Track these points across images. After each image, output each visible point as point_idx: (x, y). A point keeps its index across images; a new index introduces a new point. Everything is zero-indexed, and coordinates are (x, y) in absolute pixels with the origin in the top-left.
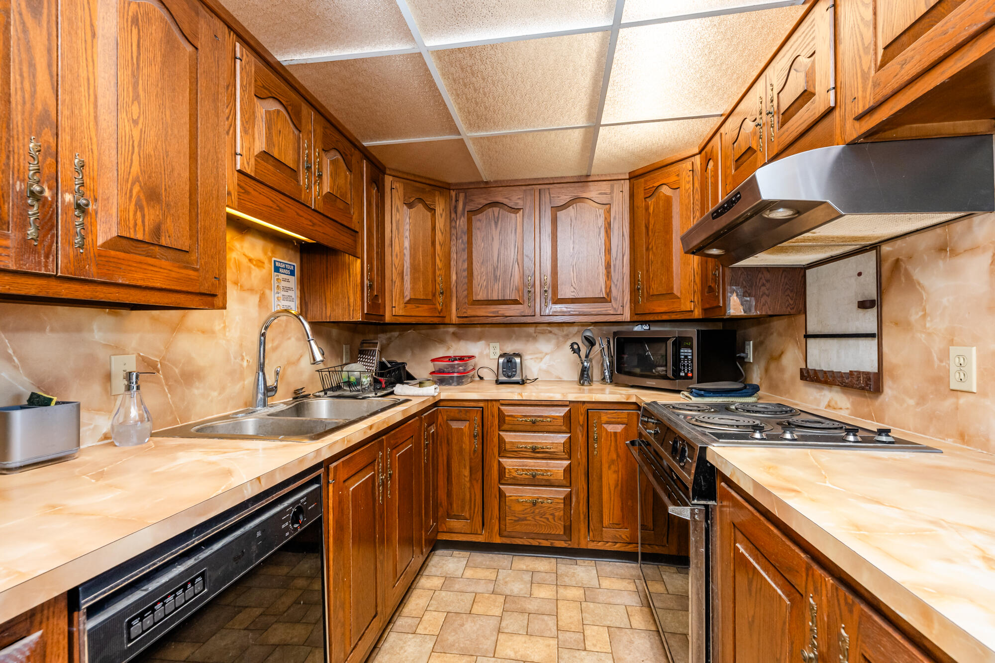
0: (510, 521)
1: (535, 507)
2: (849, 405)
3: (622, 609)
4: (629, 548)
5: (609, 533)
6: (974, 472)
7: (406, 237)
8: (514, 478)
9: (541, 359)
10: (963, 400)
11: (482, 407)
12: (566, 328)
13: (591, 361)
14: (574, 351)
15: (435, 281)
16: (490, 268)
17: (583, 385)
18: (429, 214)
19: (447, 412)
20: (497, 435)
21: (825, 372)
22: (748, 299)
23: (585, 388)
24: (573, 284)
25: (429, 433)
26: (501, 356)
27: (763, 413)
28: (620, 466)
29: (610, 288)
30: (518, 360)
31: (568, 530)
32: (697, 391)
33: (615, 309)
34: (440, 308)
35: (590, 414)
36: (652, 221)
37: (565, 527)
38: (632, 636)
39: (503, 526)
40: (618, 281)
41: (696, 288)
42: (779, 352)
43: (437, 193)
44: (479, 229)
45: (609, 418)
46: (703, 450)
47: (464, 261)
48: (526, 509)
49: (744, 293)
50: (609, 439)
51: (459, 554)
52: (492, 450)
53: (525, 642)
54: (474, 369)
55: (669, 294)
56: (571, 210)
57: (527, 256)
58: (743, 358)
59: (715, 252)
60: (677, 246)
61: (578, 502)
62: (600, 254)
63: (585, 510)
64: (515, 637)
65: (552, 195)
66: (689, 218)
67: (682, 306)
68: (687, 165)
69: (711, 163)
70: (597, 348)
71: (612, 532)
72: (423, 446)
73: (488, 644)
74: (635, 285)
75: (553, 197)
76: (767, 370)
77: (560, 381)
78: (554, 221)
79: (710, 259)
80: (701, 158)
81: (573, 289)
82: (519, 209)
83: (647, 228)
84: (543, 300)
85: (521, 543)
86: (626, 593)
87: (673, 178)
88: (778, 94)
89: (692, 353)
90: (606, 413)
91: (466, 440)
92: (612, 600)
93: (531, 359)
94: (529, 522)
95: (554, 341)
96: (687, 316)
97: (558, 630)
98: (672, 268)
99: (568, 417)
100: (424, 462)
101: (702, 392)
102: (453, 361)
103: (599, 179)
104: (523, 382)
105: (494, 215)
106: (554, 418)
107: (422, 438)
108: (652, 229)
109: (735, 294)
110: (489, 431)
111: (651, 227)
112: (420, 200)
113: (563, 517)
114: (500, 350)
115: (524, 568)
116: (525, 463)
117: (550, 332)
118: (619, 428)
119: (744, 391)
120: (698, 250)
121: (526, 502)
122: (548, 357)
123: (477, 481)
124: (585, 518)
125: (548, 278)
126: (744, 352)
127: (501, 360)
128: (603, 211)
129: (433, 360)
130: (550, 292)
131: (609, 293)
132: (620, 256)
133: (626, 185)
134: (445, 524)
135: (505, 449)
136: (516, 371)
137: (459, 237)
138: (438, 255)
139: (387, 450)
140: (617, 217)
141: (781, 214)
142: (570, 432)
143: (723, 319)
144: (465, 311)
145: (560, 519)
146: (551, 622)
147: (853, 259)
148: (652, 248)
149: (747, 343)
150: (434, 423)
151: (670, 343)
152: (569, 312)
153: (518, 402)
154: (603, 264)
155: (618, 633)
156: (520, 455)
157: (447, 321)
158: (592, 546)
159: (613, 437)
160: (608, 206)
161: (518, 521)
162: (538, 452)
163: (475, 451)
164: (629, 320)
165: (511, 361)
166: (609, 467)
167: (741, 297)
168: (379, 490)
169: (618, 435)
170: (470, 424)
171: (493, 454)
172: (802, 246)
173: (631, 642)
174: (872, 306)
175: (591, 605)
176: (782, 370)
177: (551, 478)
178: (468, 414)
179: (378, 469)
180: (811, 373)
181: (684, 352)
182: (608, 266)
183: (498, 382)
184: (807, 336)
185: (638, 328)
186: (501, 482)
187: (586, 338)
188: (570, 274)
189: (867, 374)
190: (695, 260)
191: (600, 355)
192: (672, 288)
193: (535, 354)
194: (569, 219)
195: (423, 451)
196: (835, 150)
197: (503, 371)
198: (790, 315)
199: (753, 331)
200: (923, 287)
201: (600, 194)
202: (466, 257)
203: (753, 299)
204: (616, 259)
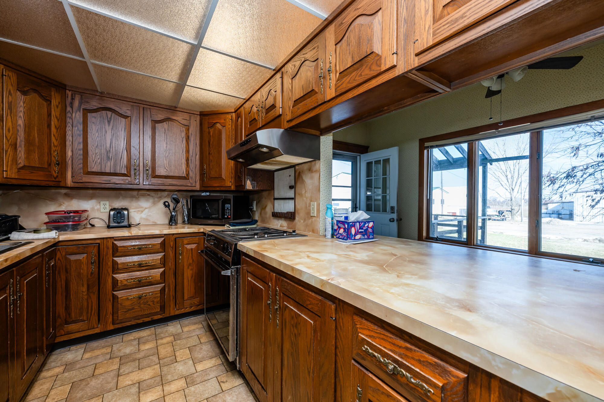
0: (121, 313)
1: (141, 300)
2: (286, 225)
3: (196, 337)
4: (199, 307)
5: (187, 303)
6: (313, 240)
7: (20, 117)
8: (125, 285)
9: (142, 212)
10: (314, 219)
11: (99, 244)
12: (159, 193)
13: (176, 212)
14: (166, 206)
15: (51, 154)
16: (103, 151)
17: (171, 225)
18: (45, 103)
19: (65, 249)
20: (111, 260)
21: (280, 213)
22: (254, 182)
23: (173, 227)
24: (166, 168)
25: (50, 266)
26: (112, 210)
27: (259, 230)
28: (194, 266)
29: (189, 172)
30: (126, 212)
31: (163, 308)
32: (233, 224)
33: (191, 183)
34: (55, 175)
35: (177, 241)
36: (212, 139)
37: (161, 306)
38: (201, 347)
39: (115, 318)
40: (193, 168)
41: (232, 175)
42: (265, 206)
43: (53, 89)
44: (94, 123)
45: (188, 241)
46: (236, 245)
47: (79, 143)
48: (134, 302)
49: (252, 180)
50: (188, 252)
51: (77, 347)
52: (107, 270)
53: (138, 374)
54: (87, 219)
55: (220, 178)
56: (165, 125)
57: (134, 147)
58: (252, 209)
59: (241, 160)
60: (224, 155)
61: (169, 290)
62: (183, 152)
63: (174, 294)
64: (131, 374)
65: (152, 113)
66: (230, 142)
67: (226, 184)
68: (229, 116)
69: (240, 119)
70: (180, 205)
71: (189, 302)
72: (44, 275)
73: (112, 384)
74: (202, 171)
75: (153, 114)
76: (261, 214)
77: (155, 224)
78: (154, 129)
79: (238, 163)
80: (235, 114)
81: (166, 171)
82: (128, 117)
83: (209, 143)
84: (145, 176)
85: (129, 325)
86: (197, 330)
87: (222, 121)
88: (265, 100)
89: (230, 206)
90: (187, 239)
91: (85, 267)
92: (190, 335)
93: (134, 212)
94: (136, 310)
95: (151, 200)
96: (228, 189)
97: (159, 360)
98: (221, 165)
99: (163, 244)
100: (46, 286)
101: (235, 224)
102: (70, 213)
103: (183, 111)
104: (129, 226)
105: (107, 116)
106: (153, 245)
107: (44, 269)
108: (212, 144)
109: (249, 180)
110: (105, 258)
111: (211, 143)
112: (35, 91)
113: (159, 301)
114: (109, 206)
115: (133, 338)
116: (133, 275)
117: (149, 195)
118: (193, 246)
119: (252, 222)
120: (234, 159)
121: (134, 298)
122: (147, 210)
123: (94, 293)
124: (173, 298)
125: (149, 162)
126: (252, 206)
127: (112, 213)
128: (185, 130)
129: (47, 214)
130: (150, 170)
131: (188, 174)
132: (194, 155)
133: (198, 118)
134: (63, 329)
135: (118, 268)
136: (124, 219)
137: (74, 125)
138: (54, 135)
139: (17, 278)
140: (193, 133)
141: (265, 150)
142: (165, 252)
143: (244, 191)
144: (80, 178)
145: (158, 303)
146: (155, 358)
147: (288, 170)
148: (212, 153)
149: (253, 202)
150: (53, 258)
151: (220, 202)
152: (163, 183)
153: (128, 238)
154: (185, 158)
155: (194, 348)
156: (130, 270)
157: (62, 184)
158: (177, 312)
159: (190, 252)
160: (188, 127)
161: (128, 311)
162: (143, 267)
163: (92, 273)
164: (199, 190)
165: (120, 213)
166: (188, 268)
167: (251, 181)
168: (10, 308)
169: (193, 250)
170: (87, 256)
171: (108, 273)
172: (272, 163)
173: (201, 349)
174: (293, 188)
175: (179, 342)
176: (266, 213)
177: (152, 280)
178: (86, 249)
179: (10, 292)
180: (275, 213)
181: (227, 206)
182: (187, 160)
183: (109, 227)
184: (275, 199)
185: (203, 194)
186: (114, 290)
187: (174, 199)
188: (164, 162)
189: (291, 212)
190: (232, 163)
191: (182, 209)
192: (221, 175)
193: (137, 208)
194: (164, 129)
195: (44, 279)
196: (282, 130)
197: (114, 220)
198: (269, 190)
199: (256, 196)
200: (305, 182)
201: (183, 119)
202: (81, 140)
203: (256, 182)
204: (192, 156)
